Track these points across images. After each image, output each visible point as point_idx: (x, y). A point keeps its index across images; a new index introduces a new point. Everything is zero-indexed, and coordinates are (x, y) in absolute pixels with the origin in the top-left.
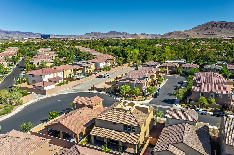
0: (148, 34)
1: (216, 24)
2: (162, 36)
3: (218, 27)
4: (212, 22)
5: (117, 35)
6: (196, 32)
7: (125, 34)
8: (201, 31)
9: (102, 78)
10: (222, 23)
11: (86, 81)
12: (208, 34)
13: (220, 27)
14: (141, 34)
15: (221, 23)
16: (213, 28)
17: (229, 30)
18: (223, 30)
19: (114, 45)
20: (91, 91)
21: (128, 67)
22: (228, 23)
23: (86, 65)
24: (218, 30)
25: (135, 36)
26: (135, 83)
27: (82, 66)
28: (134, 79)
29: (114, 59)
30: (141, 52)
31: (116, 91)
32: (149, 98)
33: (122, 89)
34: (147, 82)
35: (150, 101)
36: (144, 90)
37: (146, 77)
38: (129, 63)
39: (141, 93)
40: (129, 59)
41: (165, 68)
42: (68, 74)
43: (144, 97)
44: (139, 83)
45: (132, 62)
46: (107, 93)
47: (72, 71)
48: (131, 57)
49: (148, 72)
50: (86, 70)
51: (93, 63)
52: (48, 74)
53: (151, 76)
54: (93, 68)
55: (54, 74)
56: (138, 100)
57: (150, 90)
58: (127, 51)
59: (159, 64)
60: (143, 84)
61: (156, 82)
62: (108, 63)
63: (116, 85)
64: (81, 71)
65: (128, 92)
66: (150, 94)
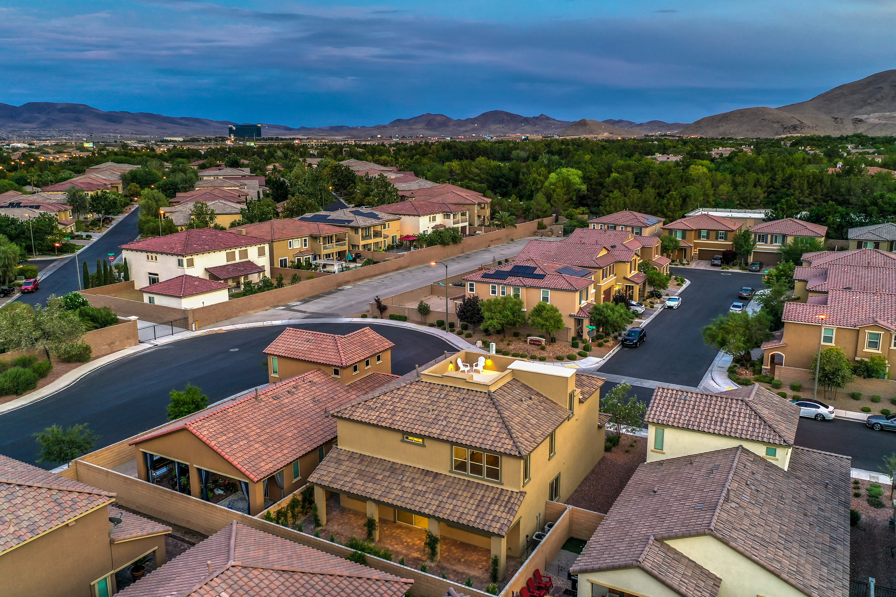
0: (631, 123)
2: (687, 127)
7: (543, 123)
21: (534, 234)
23: (363, 222)
25: (581, 129)
26: (542, 288)
27: (348, 227)
28: (542, 273)
29: (479, 204)
30: (591, 180)
31: (467, 318)
32: (602, 349)
33: (490, 310)
34: (598, 288)
35: (605, 361)
36: (582, 315)
37: (597, 266)
38: (540, 220)
39: (568, 329)
40: (540, 205)
41: (684, 237)
42: (291, 254)
43: (581, 345)
44: (559, 287)
45: (551, 216)
46: (432, 325)
47: (305, 245)
48: (549, 197)
49: (604, 249)
50: (362, 243)
51: (392, 217)
52: (209, 251)
53: (616, 262)
54: (393, 237)
55: (232, 250)
56: (551, 355)
57: (606, 317)
58: (535, 175)
59: (659, 222)
60: (578, 294)
61: (637, 289)
62: (452, 215)
63: (467, 296)
64: (342, 245)
65: (514, 324)
66: (608, 334)
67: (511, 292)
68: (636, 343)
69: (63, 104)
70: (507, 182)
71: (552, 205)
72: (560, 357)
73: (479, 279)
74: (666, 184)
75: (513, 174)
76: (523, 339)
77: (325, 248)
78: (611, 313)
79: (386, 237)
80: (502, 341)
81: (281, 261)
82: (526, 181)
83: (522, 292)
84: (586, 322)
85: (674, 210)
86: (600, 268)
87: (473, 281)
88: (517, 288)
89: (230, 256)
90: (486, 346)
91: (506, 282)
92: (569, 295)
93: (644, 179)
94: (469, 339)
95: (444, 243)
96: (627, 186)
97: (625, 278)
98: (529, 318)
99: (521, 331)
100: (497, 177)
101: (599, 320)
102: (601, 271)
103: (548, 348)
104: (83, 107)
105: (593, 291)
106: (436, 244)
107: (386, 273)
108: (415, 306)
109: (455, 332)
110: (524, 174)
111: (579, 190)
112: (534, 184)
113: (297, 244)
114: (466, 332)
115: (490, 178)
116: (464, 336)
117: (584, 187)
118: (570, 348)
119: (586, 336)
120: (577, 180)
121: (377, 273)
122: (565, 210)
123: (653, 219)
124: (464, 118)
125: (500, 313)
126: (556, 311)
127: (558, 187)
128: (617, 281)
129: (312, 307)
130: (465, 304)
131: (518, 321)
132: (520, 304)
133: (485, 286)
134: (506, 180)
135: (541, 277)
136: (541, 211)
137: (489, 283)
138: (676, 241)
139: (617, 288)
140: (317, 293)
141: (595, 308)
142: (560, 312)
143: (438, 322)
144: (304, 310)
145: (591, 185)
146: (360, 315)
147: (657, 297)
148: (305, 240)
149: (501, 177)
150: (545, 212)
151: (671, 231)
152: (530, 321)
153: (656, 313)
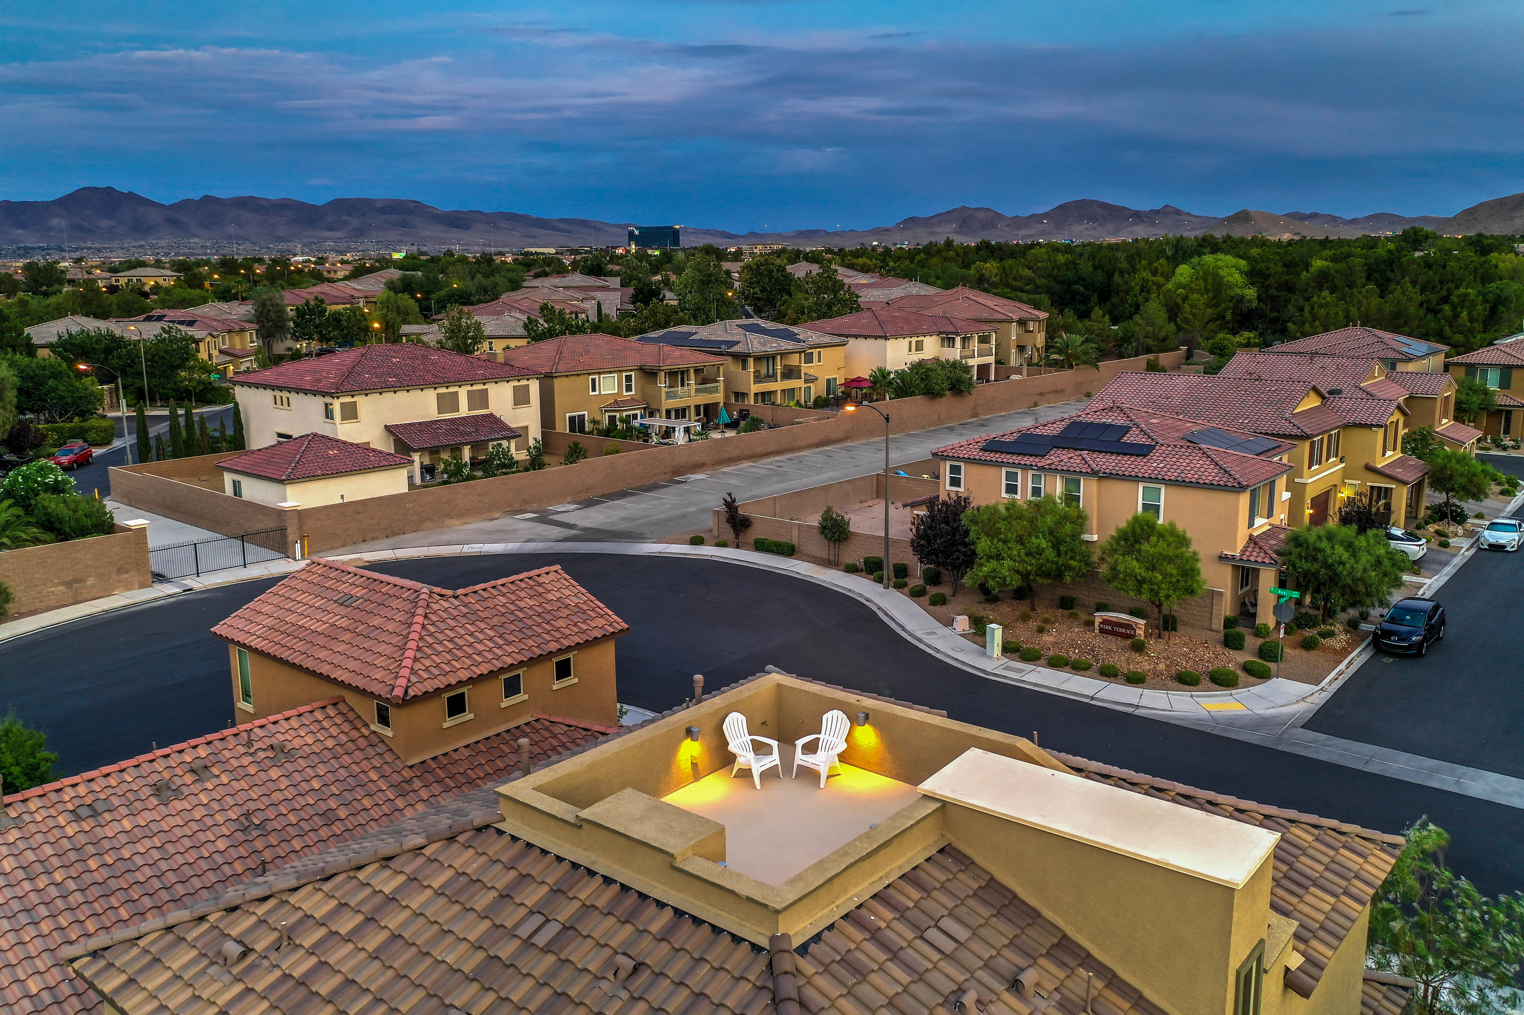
0: (1335, 218)
26: (1144, 479)
27: (729, 354)
28: (1144, 440)
29: (1022, 323)
30: (1267, 277)
31: (935, 553)
32: (1313, 655)
33: (993, 534)
34: (1297, 490)
35: (1326, 696)
36: (1256, 556)
37: (1295, 431)
38: (1151, 356)
39: (1213, 595)
40: (1153, 325)
41: (1505, 384)
42: (596, 406)
43: (1252, 642)
44: (1190, 476)
45: (1176, 349)
46: (852, 569)
47: (629, 388)
48: (1173, 312)
49: (1312, 394)
50: (755, 388)
51: (827, 339)
52: (394, 388)
53: (1347, 426)
54: (828, 381)
55: (452, 389)
56: (1162, 667)
57: (1329, 567)
58: (1146, 274)
59: (1435, 353)
60: (1244, 500)
61: (1401, 498)
62: (958, 340)
63: (943, 497)
64: (710, 391)
65: (1058, 575)
66: (1329, 614)
67: (1057, 487)
68: (1420, 644)
69: (384, 200)
70: (1087, 293)
71: (1179, 329)
72: (1188, 674)
73: (976, 454)
74: (1441, 282)
75: (1100, 276)
76: (1083, 616)
77: (669, 396)
78: (1345, 556)
79: (810, 379)
80: (1025, 618)
81: (572, 419)
82: (1126, 287)
83: (1087, 489)
84: (1267, 580)
85: (1471, 331)
86: (1304, 437)
87: (958, 459)
88: (1072, 479)
89: (448, 403)
90: (979, 627)
91: (1043, 462)
92: (1218, 500)
93: (1389, 274)
94: (938, 609)
95: (932, 394)
96: (1350, 287)
97: (1369, 468)
98: (1102, 559)
99: (1082, 595)
100: (1069, 283)
101: (1306, 574)
102: (1307, 445)
103: (1155, 647)
104: (414, 204)
105: (1286, 495)
106: (912, 394)
107: (792, 449)
108: (814, 520)
109: (906, 590)
110: (1122, 273)
111: (1241, 299)
112: (1142, 291)
113: (609, 386)
114: (932, 590)
115: (1053, 284)
116: (925, 599)
117: (1251, 293)
118: (1219, 649)
119: (1266, 617)
120: (1237, 278)
121: (771, 449)
122: (1207, 339)
123: (1418, 346)
124: (1026, 214)
125: (1020, 540)
126: (1183, 541)
127: (1192, 291)
128: (1346, 474)
129: (594, 517)
130: (932, 517)
131: (1070, 568)
132: (1080, 520)
133: (990, 472)
134: (1085, 288)
135: (1142, 451)
136: (1156, 338)
137: (1000, 464)
138: (1486, 392)
139: (1345, 493)
140: (621, 486)
141: (1296, 541)
142: (1193, 547)
143: (867, 562)
144: (572, 522)
145: (1267, 288)
146: (688, 537)
147: (1454, 519)
148: (629, 378)
149: (1076, 282)
150: (1164, 340)
151: (1471, 368)
152: (1104, 570)
153: (1458, 561)
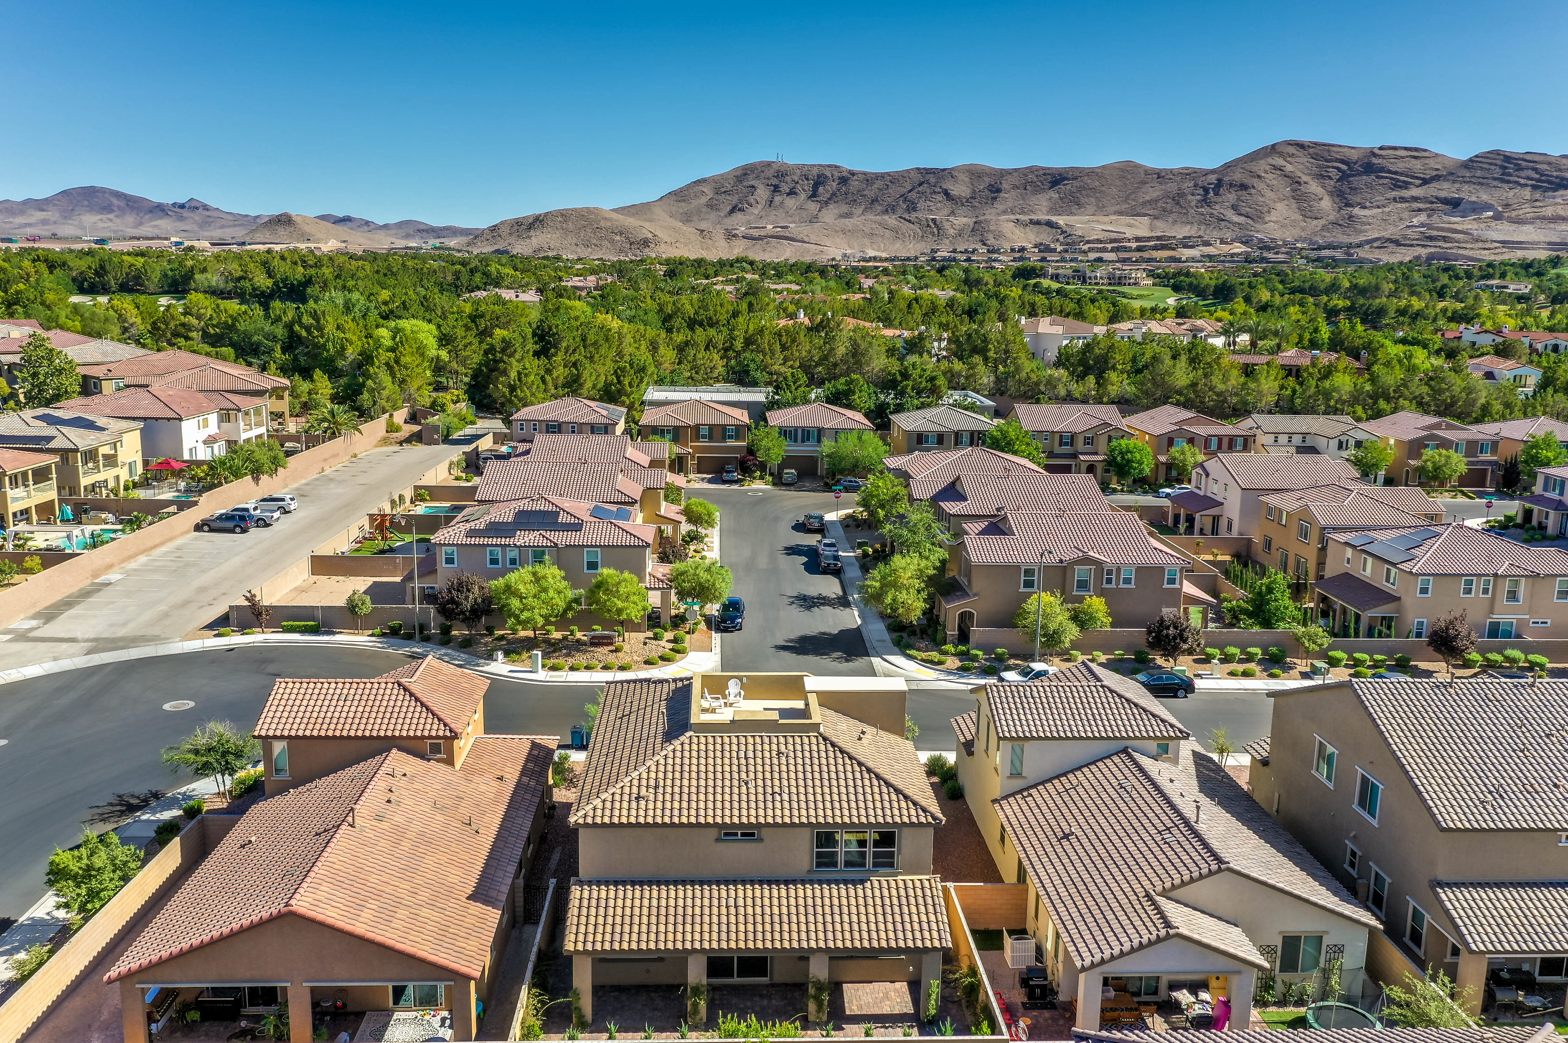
0: (367, 223)
1: (788, 179)
2: (476, 235)
3: (803, 196)
4: (769, 164)
5: (130, 219)
6: (687, 218)
7: (197, 216)
8: (713, 216)
9: (244, 531)
10: (819, 176)
11: (132, 565)
12: (755, 233)
13: (814, 195)
14: (323, 218)
15: (815, 172)
16: (777, 199)
17: (861, 220)
18: (829, 215)
19: (152, 287)
20: (237, 640)
21: (385, 441)
22: (853, 174)
23: (81, 439)
24: (804, 214)
25: (282, 231)
26: (587, 546)
27: (51, 450)
28: (573, 520)
29: (274, 390)
32: (697, 636)
35: (719, 656)
36: (659, 585)
37: (628, 499)
38: (388, 415)
41: (676, 439)
43: (667, 635)
44: (616, 542)
45: (403, 406)
46: (379, 634)
50: (84, 481)
51: (124, 424)
53: (644, 490)
54: (130, 464)
60: (648, 551)
62: (240, 416)
64: (45, 490)
67: (529, 558)
71: (400, 388)
72: (651, 659)
77: (13, 499)
79: (123, 465)
83: (551, 556)
86: (635, 503)
87: (452, 545)
88: (540, 551)
91: (518, 542)
92: (634, 554)
97: (658, 515)
106: (244, 476)
111: (437, 359)
116: (455, 645)
117: (444, 353)
118: (654, 642)
119: (666, 619)
120: (431, 341)
121: (158, 541)
122: (422, 396)
127: (402, 354)
129: (77, 628)
133: (477, 551)
135: (576, 527)
136: (387, 399)
137: (484, 546)
140: (58, 596)
143: (391, 626)
